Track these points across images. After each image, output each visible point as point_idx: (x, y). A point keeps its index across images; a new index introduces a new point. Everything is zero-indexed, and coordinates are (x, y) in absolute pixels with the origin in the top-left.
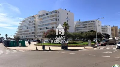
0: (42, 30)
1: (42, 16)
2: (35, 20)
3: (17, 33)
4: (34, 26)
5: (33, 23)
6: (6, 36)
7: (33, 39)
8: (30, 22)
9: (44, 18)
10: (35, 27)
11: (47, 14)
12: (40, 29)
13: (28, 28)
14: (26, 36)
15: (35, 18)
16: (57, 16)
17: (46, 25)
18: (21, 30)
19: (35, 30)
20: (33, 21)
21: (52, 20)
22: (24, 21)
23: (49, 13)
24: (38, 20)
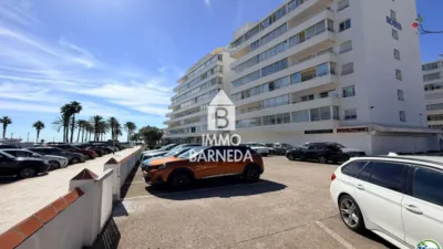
0: (248, 96)
1: (247, 36)
2: (219, 63)
3: (168, 119)
4: (216, 87)
5: (214, 76)
8: (204, 76)
9: (255, 45)
11: (272, 19)
12: (240, 96)
13: (196, 100)
14: (193, 130)
15: (220, 58)
17: (267, 70)
18: (179, 107)
20: (212, 70)
21: (302, 37)
22: (186, 78)
23: (282, 12)
24: (232, 60)
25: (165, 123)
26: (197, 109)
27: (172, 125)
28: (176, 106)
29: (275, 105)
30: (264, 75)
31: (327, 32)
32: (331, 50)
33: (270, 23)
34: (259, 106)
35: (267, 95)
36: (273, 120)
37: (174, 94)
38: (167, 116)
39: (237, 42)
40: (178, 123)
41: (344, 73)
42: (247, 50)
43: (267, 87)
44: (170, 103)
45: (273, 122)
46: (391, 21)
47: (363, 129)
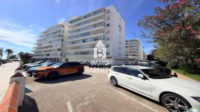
0: (75, 43)
1: (76, 20)
2: (63, 28)
4: (61, 38)
5: (60, 34)
7: (58, 60)
8: (55, 33)
9: (79, 25)
11: (85, 17)
12: (71, 43)
13: (51, 42)
14: (48, 55)
15: (63, 26)
16: (106, 18)
17: (82, 35)
18: (41, 45)
19: (62, 44)
20: (59, 31)
21: (95, 26)
22: (46, 32)
23: (89, 15)
24: (69, 29)
25: (32, 51)
26: (51, 46)
27: (36, 52)
28: (39, 44)
29: (85, 48)
30: (81, 36)
31: (103, 26)
32: (104, 32)
33: (85, 18)
34: (79, 47)
35: (82, 44)
36: (83, 53)
37: (39, 38)
38: (34, 48)
39: (71, 22)
40: (40, 52)
41: (107, 40)
42: (75, 26)
43: (82, 41)
44: (36, 42)
45: (83, 54)
46: (120, 27)
47: (110, 58)
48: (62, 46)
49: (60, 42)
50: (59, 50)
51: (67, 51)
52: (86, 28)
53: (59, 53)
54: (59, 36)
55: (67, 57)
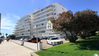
1: (37, 13)
2: (30, 18)
3: (14, 31)
4: (29, 23)
6: (7, 35)
7: (29, 37)
8: (26, 20)
9: (39, 15)
10: (30, 25)
11: (42, 10)
13: (23, 26)
14: (23, 34)
15: (30, 16)
16: (53, 10)
17: (41, 21)
19: (30, 27)
20: (28, 20)
21: (48, 15)
22: (20, 20)
23: (44, 9)
24: (33, 18)
25: (13, 33)
26: (24, 29)
27: (16, 33)
28: (17, 28)
31: (52, 15)
33: (42, 11)
34: (40, 29)
36: (43, 32)
39: (34, 14)
40: (18, 33)
42: (37, 16)
43: (41, 25)
48: (30, 28)
49: (29, 26)
50: (29, 31)
51: (34, 31)
52: (43, 17)
53: (29, 32)
54: (28, 22)
55: (34, 35)
